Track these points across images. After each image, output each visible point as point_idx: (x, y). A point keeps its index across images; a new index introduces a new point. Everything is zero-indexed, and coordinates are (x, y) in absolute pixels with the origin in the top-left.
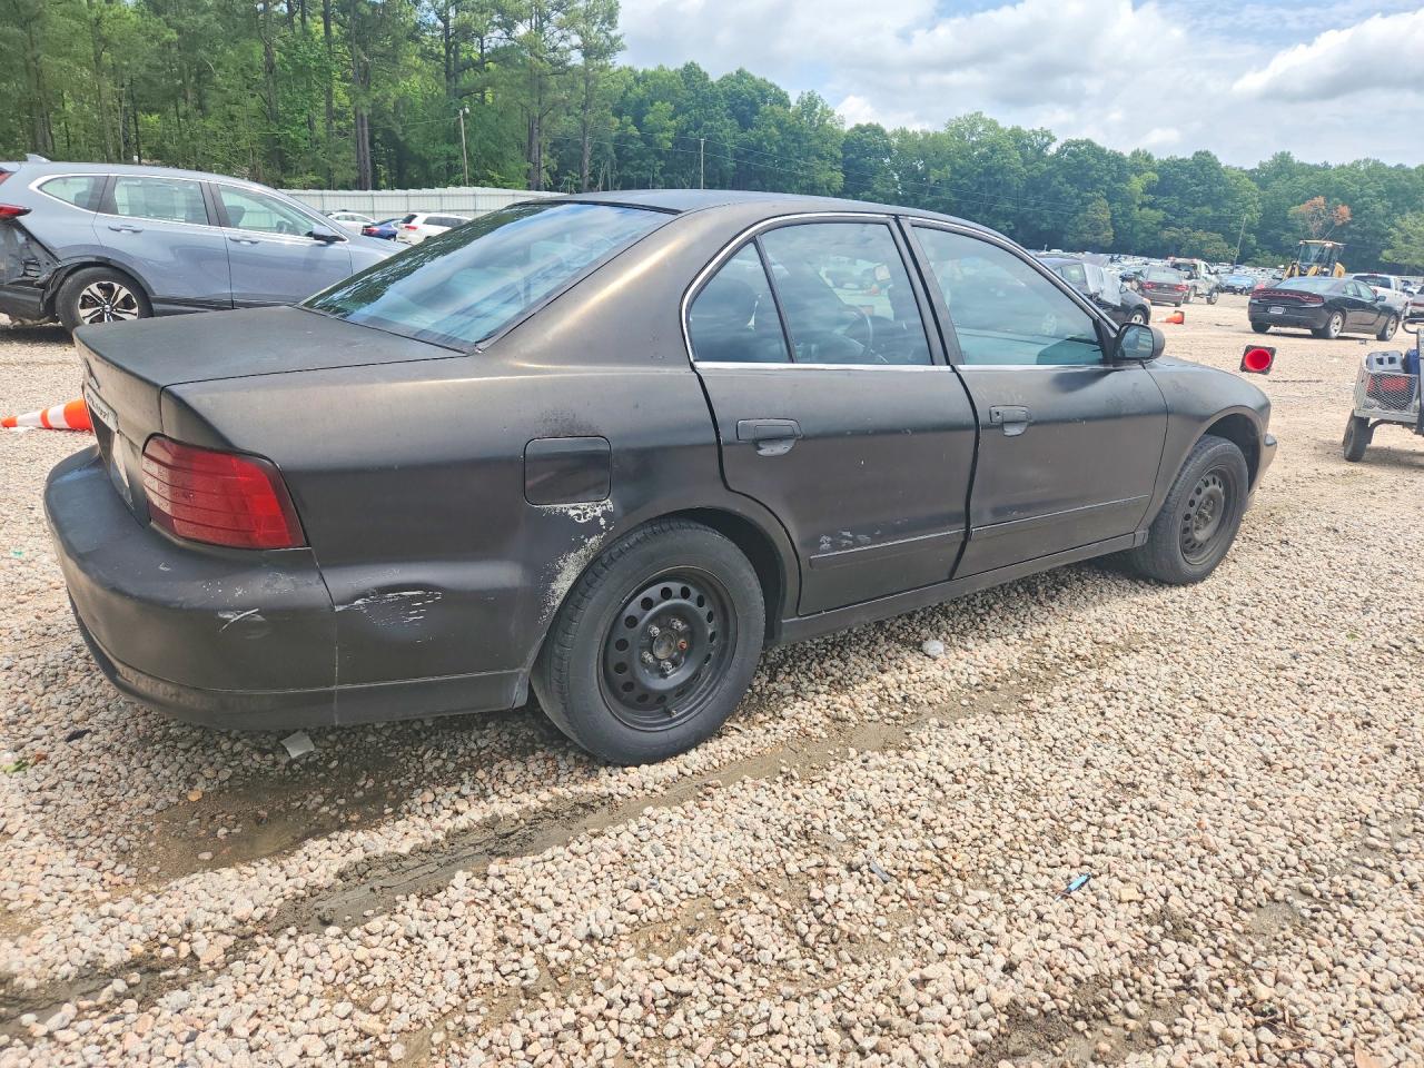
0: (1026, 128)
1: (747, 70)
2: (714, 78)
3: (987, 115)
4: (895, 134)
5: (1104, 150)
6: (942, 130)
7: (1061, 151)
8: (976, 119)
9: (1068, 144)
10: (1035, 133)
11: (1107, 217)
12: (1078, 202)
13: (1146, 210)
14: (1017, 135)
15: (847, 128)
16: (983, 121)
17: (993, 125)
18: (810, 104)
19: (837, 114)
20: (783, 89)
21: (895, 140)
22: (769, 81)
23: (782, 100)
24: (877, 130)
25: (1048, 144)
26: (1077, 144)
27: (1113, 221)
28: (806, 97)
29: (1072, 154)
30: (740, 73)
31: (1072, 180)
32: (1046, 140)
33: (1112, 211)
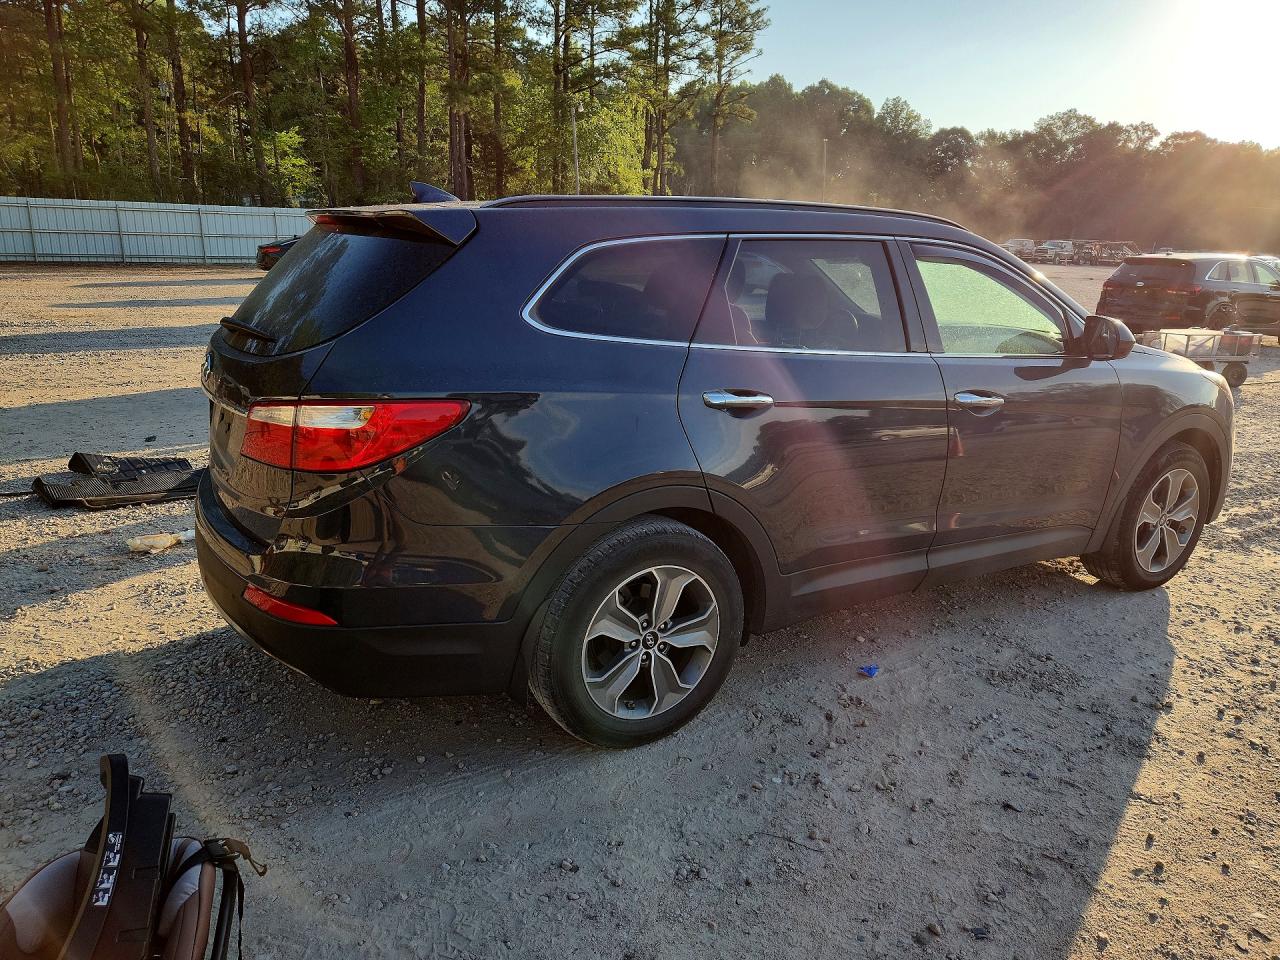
0: (1123, 123)
1: (829, 81)
2: (797, 89)
3: (1081, 112)
4: (982, 136)
5: (1215, 141)
6: (1031, 128)
7: (1162, 144)
8: (1069, 117)
9: (1176, 136)
10: (1136, 128)
14: (1114, 128)
15: (934, 130)
16: (1079, 119)
17: (1089, 121)
19: (923, 118)
20: (866, 96)
21: (982, 143)
22: (851, 89)
23: (864, 106)
24: (963, 133)
25: (1150, 138)
28: (890, 103)
29: (1177, 146)
30: (823, 83)
32: (1147, 134)
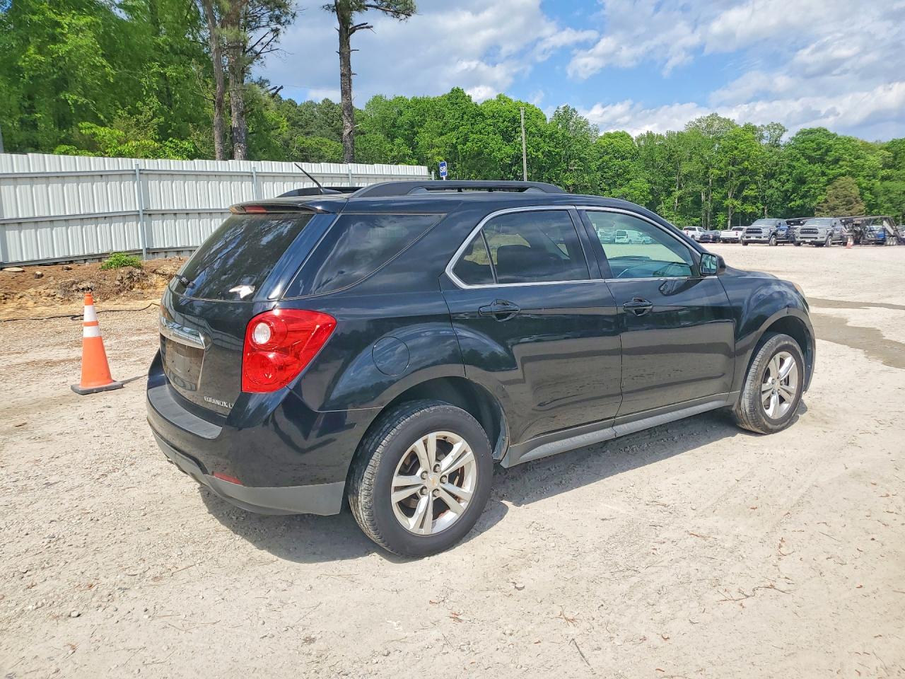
11: (856, 191)
12: (823, 179)
13: (887, 183)
18: (565, 116)
26: (811, 132)
27: (862, 194)
31: (812, 160)
33: (859, 185)
